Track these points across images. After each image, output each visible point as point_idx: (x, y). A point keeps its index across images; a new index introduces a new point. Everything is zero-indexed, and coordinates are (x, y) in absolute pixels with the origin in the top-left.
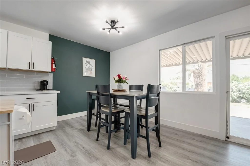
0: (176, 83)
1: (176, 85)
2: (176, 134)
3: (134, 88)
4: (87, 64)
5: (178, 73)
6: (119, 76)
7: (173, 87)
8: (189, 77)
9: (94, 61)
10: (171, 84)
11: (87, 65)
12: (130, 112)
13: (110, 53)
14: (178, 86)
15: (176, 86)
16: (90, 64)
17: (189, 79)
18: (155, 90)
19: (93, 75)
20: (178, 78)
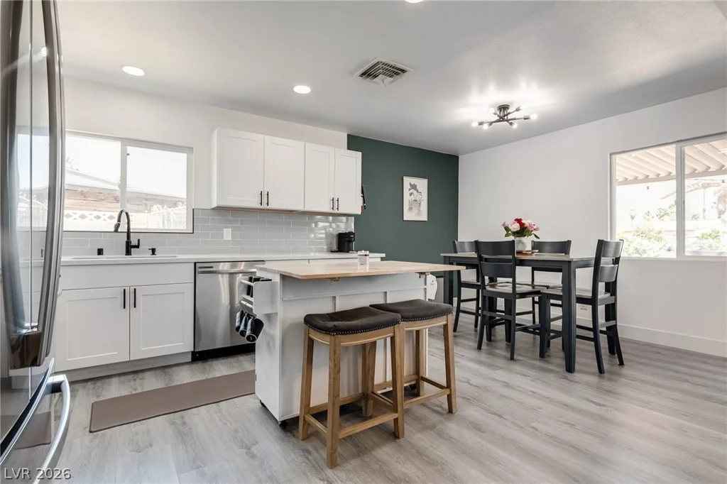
0: (660, 232)
1: (659, 239)
2: (659, 353)
3: (547, 248)
4: (411, 191)
5: (668, 196)
6: (519, 221)
7: (645, 248)
8: (721, 207)
9: (425, 182)
10: (640, 238)
11: (411, 194)
12: (562, 294)
13: (457, 157)
14: (668, 246)
15: (661, 245)
16: (418, 191)
17: (719, 217)
18: (611, 250)
19: (424, 217)
20: (669, 211)
